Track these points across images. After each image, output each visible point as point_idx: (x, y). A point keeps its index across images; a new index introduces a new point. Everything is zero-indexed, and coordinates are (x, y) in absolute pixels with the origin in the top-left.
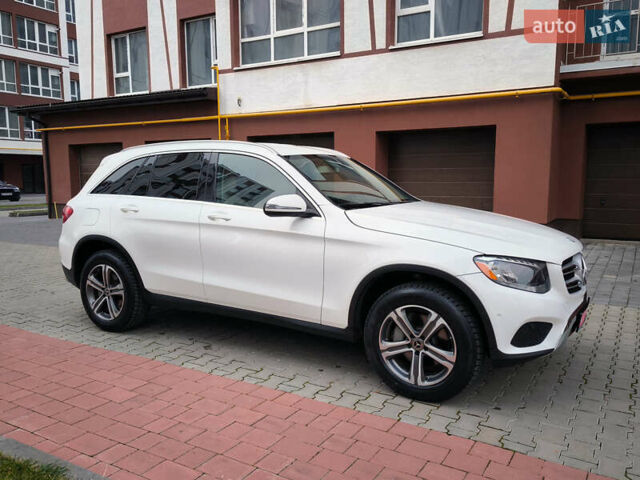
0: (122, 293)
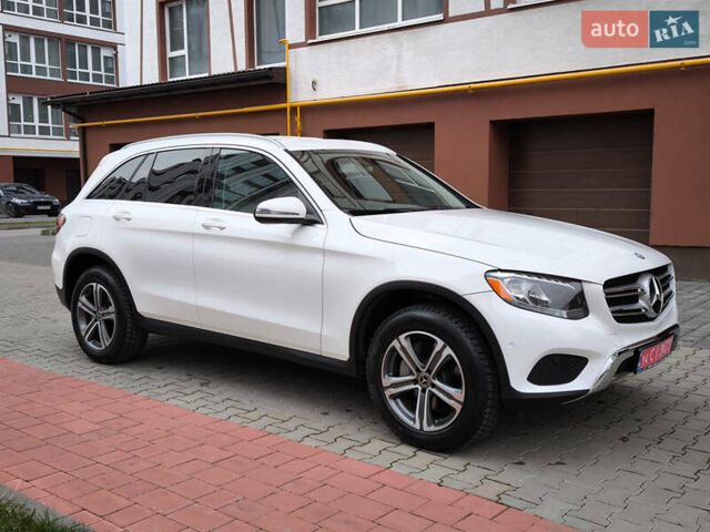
0: (113, 316)
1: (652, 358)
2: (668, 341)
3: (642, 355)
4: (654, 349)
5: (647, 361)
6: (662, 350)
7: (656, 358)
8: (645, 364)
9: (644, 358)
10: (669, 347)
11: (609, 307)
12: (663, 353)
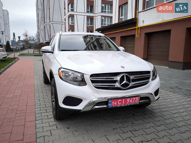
1: (119, 103)
2: (134, 98)
3: (111, 101)
4: (120, 100)
5: (115, 104)
6: (128, 101)
7: (123, 103)
8: (114, 105)
9: (113, 103)
10: (136, 100)
11: (92, 83)
12: (129, 102)
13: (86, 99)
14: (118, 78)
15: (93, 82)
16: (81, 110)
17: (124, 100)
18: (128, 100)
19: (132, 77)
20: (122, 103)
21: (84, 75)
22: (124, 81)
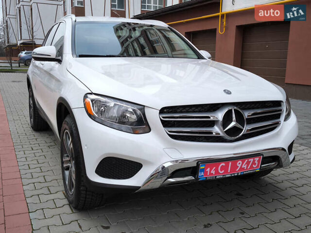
1: (221, 171)
2: (251, 160)
3: (204, 167)
4: (224, 164)
5: (213, 172)
6: (240, 166)
7: (229, 171)
8: (211, 174)
9: (208, 170)
10: (255, 164)
11: (164, 127)
12: (241, 168)
13: (149, 163)
14: (220, 115)
15: (165, 124)
16: (140, 187)
17: (230, 163)
18: (239, 163)
19: (247, 114)
20: (226, 171)
21: (145, 108)
22: (231, 121)
